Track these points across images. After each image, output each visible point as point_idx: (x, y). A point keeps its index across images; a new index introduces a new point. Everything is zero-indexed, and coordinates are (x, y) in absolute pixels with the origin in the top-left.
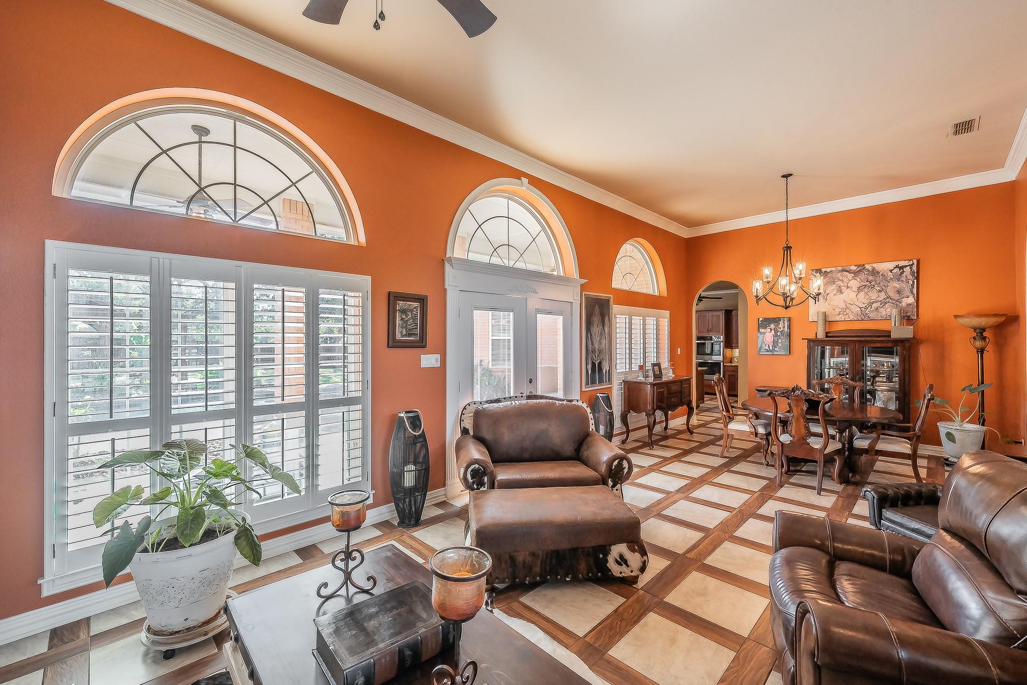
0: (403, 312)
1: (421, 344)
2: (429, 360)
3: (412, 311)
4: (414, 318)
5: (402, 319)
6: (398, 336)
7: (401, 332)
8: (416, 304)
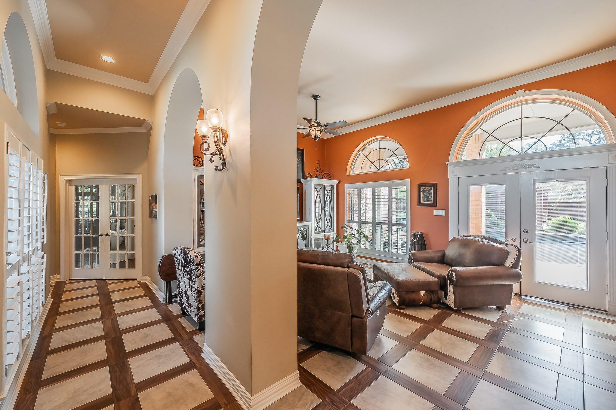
0: (424, 191)
1: (434, 204)
2: (439, 212)
3: (429, 191)
4: (430, 194)
5: (424, 194)
6: (422, 201)
7: (424, 200)
8: (430, 188)
